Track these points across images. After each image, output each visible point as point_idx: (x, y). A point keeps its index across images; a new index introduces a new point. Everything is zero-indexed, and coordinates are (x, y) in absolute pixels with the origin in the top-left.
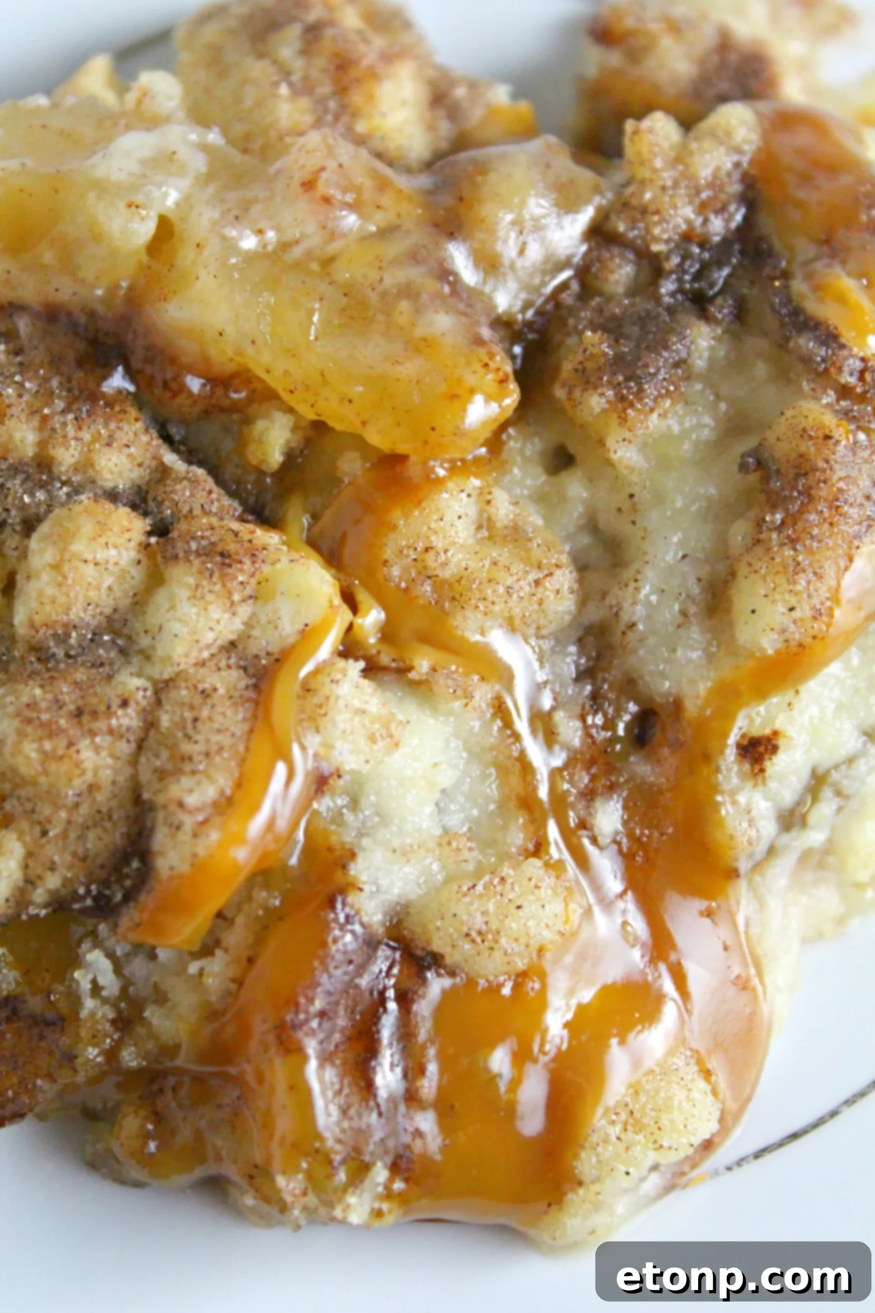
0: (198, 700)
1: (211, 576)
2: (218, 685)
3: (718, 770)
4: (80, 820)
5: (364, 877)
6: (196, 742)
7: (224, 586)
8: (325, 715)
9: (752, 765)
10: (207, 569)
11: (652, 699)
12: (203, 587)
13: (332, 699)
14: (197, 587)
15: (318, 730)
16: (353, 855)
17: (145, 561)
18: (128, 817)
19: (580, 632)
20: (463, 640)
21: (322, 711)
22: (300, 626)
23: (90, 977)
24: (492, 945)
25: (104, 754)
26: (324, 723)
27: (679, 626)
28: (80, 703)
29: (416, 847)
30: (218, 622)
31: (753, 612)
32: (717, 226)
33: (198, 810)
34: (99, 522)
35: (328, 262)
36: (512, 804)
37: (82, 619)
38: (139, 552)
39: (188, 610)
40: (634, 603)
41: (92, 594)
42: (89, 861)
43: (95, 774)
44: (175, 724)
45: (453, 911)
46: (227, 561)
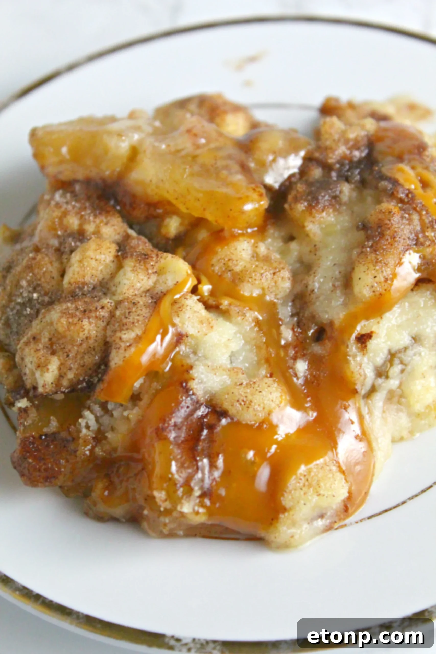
0: (131, 305)
1: (140, 262)
2: (140, 301)
3: (347, 347)
4: (83, 351)
5: (196, 375)
6: (129, 319)
7: (145, 266)
8: (181, 310)
9: (362, 344)
10: (139, 259)
11: (322, 323)
12: (137, 267)
13: (185, 306)
14: (134, 266)
15: (178, 316)
16: (191, 367)
17: (116, 260)
18: (101, 350)
19: (293, 297)
20: (243, 295)
21: (180, 309)
22: (175, 282)
23: (85, 421)
24: (248, 406)
25: (93, 325)
26: (181, 314)
27: (332, 291)
28: (85, 308)
29: (218, 368)
30: (142, 280)
31: (360, 279)
32: (357, 154)
33: (127, 341)
34: (98, 245)
35: (194, 158)
36: (263, 361)
37: (90, 281)
38: (114, 258)
39: (131, 275)
40: (313, 282)
41: (94, 271)
42: (85, 367)
43: (89, 333)
44: (122, 314)
45: (232, 391)
46: (147, 257)
